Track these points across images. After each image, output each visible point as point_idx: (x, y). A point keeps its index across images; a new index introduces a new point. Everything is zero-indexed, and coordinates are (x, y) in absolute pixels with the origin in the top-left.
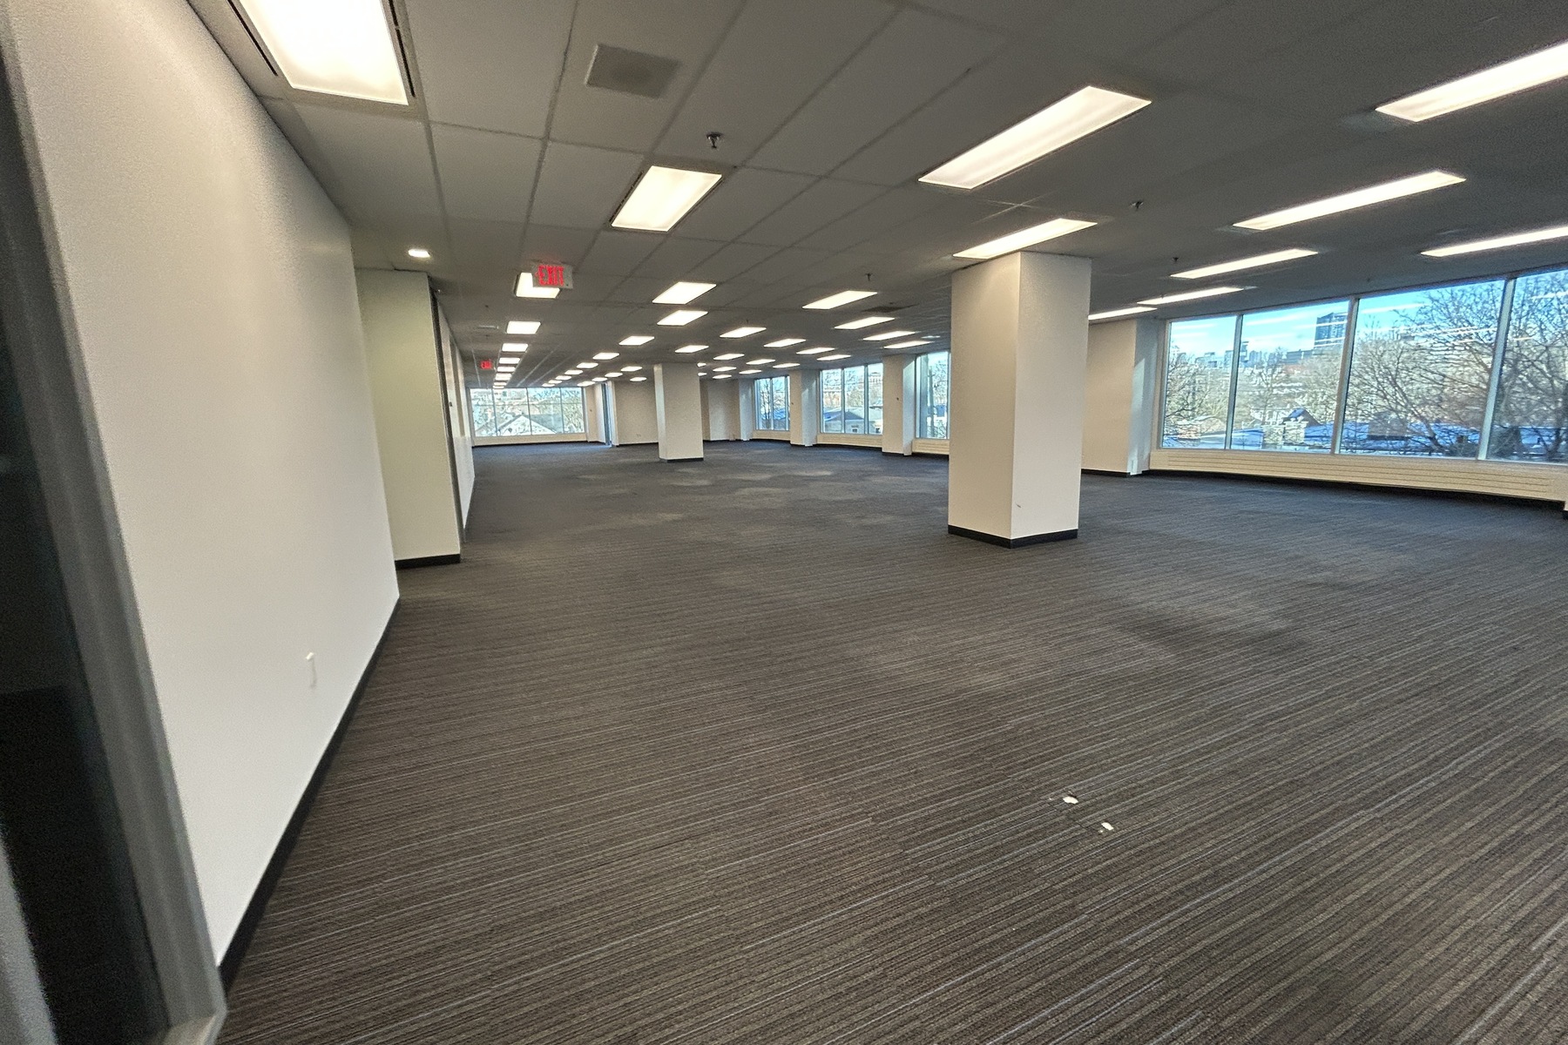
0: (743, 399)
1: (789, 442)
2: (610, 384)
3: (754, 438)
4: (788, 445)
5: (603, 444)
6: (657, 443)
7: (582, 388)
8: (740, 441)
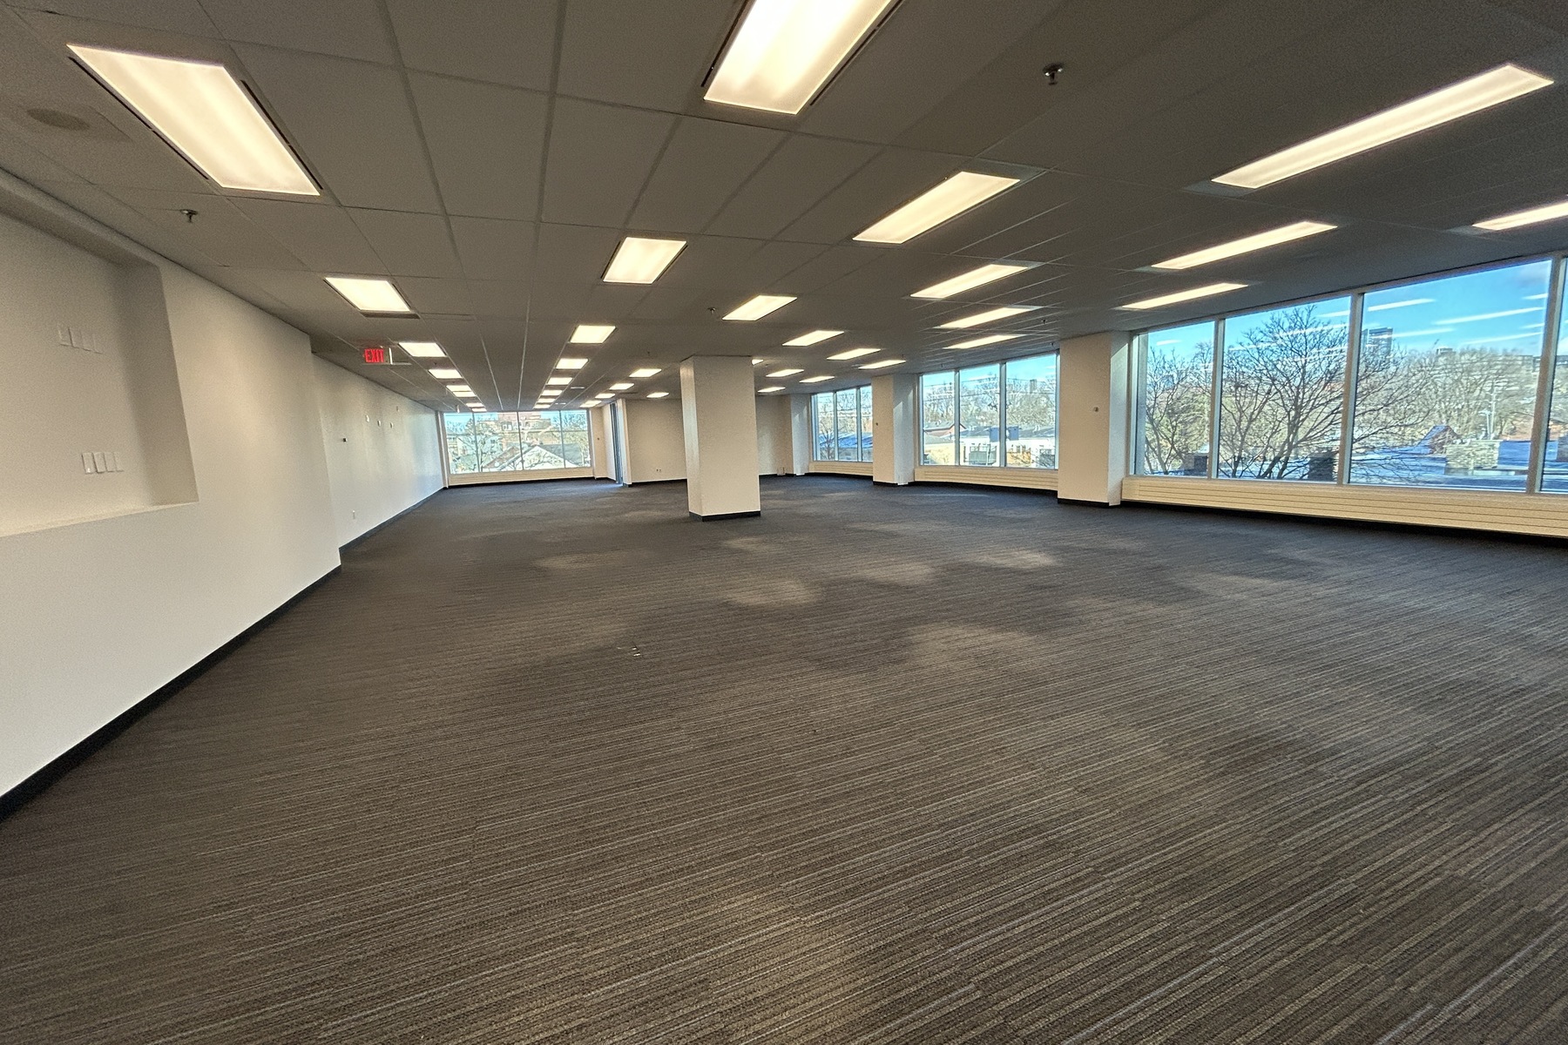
0: (796, 420)
1: (871, 477)
2: (620, 404)
3: (812, 471)
4: (867, 484)
5: (614, 482)
6: (685, 480)
7: (587, 409)
8: (793, 476)
